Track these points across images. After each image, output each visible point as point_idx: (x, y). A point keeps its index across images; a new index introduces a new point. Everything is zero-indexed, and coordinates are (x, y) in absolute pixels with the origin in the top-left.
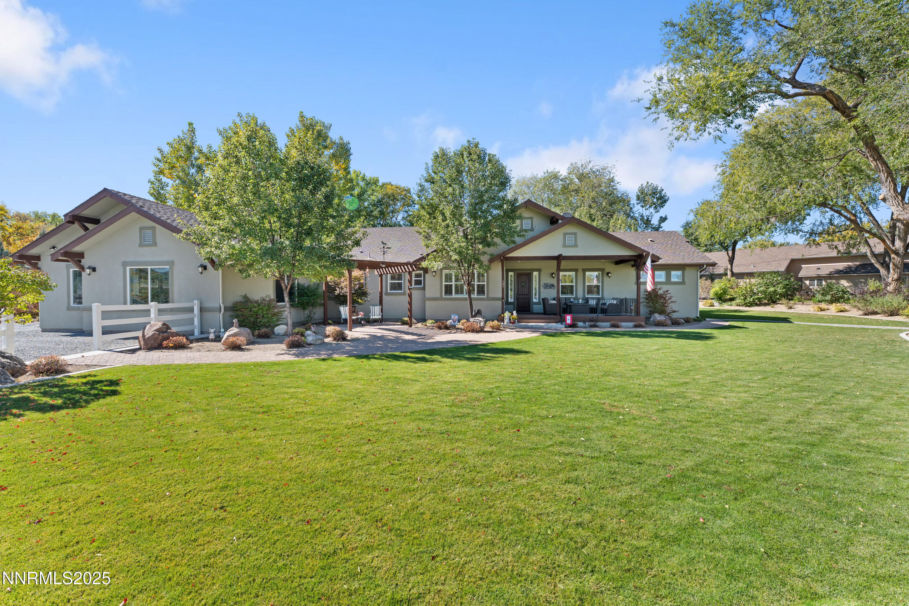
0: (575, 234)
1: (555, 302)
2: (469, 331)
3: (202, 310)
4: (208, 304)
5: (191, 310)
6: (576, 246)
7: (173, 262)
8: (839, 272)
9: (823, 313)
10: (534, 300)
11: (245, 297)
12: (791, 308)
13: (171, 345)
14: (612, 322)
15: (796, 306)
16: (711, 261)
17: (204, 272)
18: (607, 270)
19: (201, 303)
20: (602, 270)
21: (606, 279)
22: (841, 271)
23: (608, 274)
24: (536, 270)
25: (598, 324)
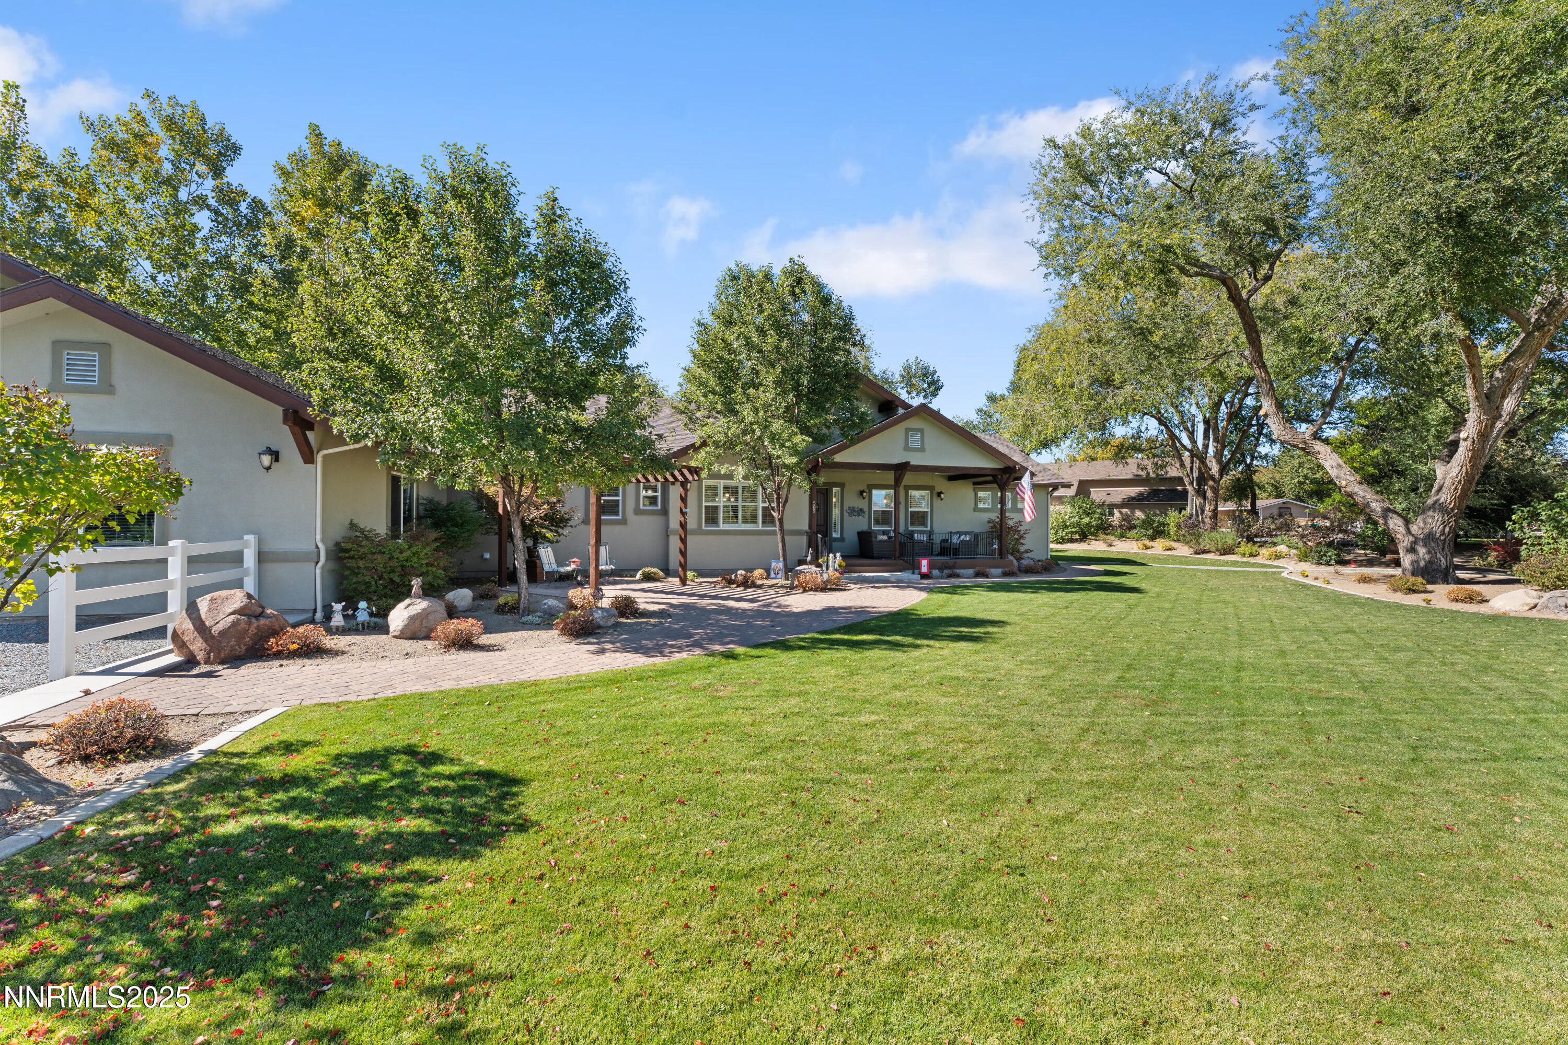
0: (921, 431)
1: (885, 537)
2: (811, 590)
3: (262, 557)
4: (276, 545)
5: (237, 558)
6: (922, 449)
7: (170, 439)
8: (1132, 499)
9: (1148, 552)
10: (834, 535)
11: (353, 526)
12: (1110, 545)
13: (293, 647)
14: (977, 569)
15: (1115, 543)
16: (1065, 481)
17: (275, 465)
18: (938, 489)
19: (260, 542)
20: (931, 488)
21: (937, 502)
22: (1133, 498)
23: (939, 494)
24: (837, 485)
25: (958, 571)
